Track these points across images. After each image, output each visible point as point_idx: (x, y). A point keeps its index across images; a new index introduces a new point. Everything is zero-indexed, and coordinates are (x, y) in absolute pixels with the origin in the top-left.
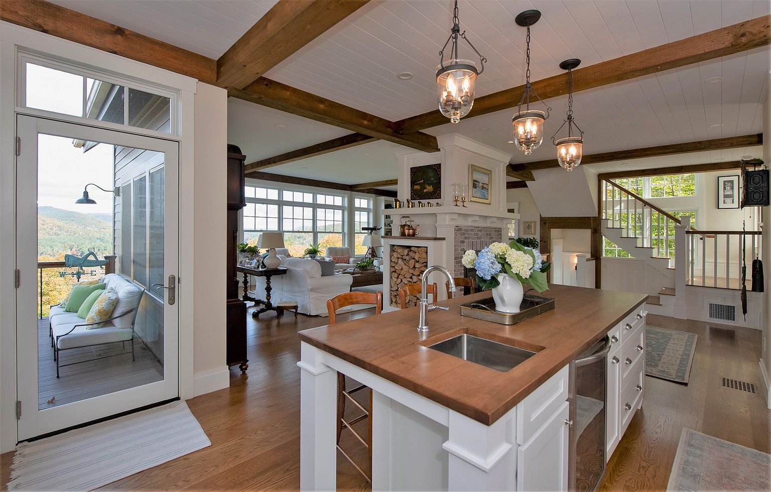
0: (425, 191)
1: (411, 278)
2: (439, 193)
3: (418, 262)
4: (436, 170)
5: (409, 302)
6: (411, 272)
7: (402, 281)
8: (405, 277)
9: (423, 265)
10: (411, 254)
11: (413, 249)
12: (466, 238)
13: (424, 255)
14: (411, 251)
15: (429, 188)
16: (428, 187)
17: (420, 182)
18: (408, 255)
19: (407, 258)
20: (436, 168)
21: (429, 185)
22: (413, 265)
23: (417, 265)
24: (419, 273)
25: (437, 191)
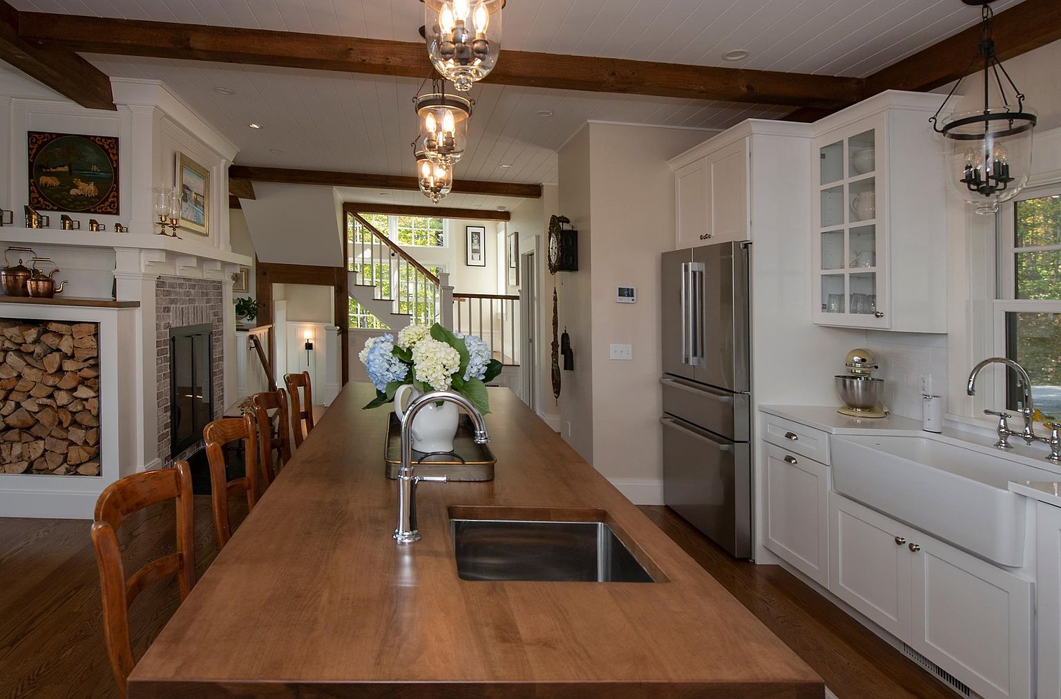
0: (73, 192)
1: (51, 396)
2: (113, 202)
3: (72, 357)
4: (106, 151)
5: (43, 455)
6: (51, 383)
7: (18, 405)
8: (30, 397)
9: (87, 364)
10: (49, 340)
11: (53, 327)
12: (173, 301)
13: (89, 342)
14: (46, 331)
15: (89, 189)
16: (82, 185)
17: (60, 169)
18: (37, 341)
19: (38, 349)
20: (107, 147)
21: (87, 180)
22: (56, 366)
23: (69, 366)
24: (74, 384)
25: (108, 197)
